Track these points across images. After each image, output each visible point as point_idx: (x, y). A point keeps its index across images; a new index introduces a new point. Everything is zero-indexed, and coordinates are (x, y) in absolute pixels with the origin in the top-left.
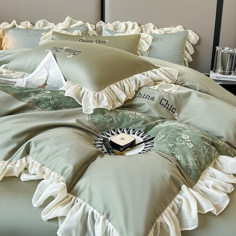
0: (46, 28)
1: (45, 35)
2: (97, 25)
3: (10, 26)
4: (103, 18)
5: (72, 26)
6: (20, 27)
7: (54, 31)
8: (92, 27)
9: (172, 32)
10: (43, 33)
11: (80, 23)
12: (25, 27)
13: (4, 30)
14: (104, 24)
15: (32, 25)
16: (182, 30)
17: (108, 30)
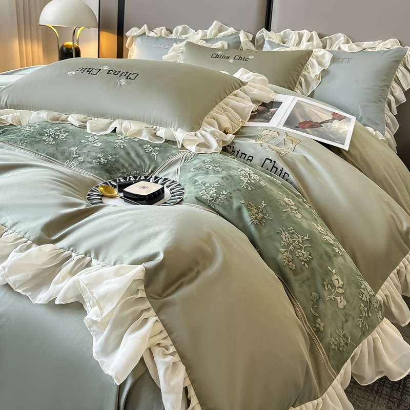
2: (257, 35)
3: (139, 32)
6: (151, 34)
7: (189, 41)
8: (248, 37)
9: (377, 50)
10: (174, 44)
13: (132, 38)
14: (267, 34)
15: (167, 32)
16: (396, 47)
17: (271, 43)
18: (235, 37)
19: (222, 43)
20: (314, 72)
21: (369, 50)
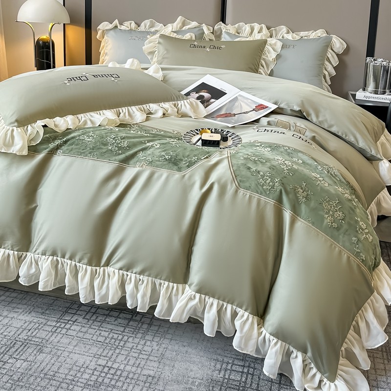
0: (153, 30)
1: (150, 38)
2: (216, 27)
3: (111, 26)
4: (223, 19)
5: (184, 27)
6: (123, 28)
7: (162, 33)
8: (209, 29)
9: (311, 38)
10: (148, 36)
11: (194, 24)
12: (128, 27)
13: (103, 31)
14: (224, 26)
15: (137, 26)
16: (324, 35)
17: (228, 34)
19: (190, 35)
21: (305, 38)
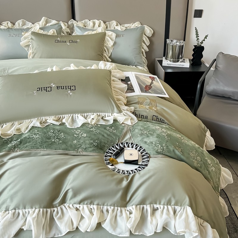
0: (25, 27)
1: (24, 35)
5: (48, 24)
6: (2, 27)
8: (65, 25)
9: (132, 28)
11: (54, 22)
12: (6, 27)
14: (75, 22)
15: (12, 25)
16: (140, 26)
17: (79, 27)
18: (58, 26)
19: (53, 30)
20: (110, 44)
21: (128, 28)
